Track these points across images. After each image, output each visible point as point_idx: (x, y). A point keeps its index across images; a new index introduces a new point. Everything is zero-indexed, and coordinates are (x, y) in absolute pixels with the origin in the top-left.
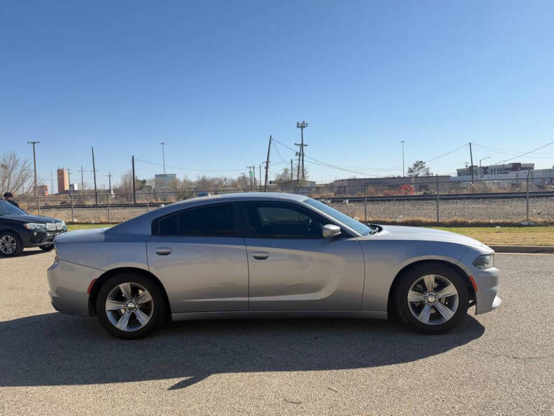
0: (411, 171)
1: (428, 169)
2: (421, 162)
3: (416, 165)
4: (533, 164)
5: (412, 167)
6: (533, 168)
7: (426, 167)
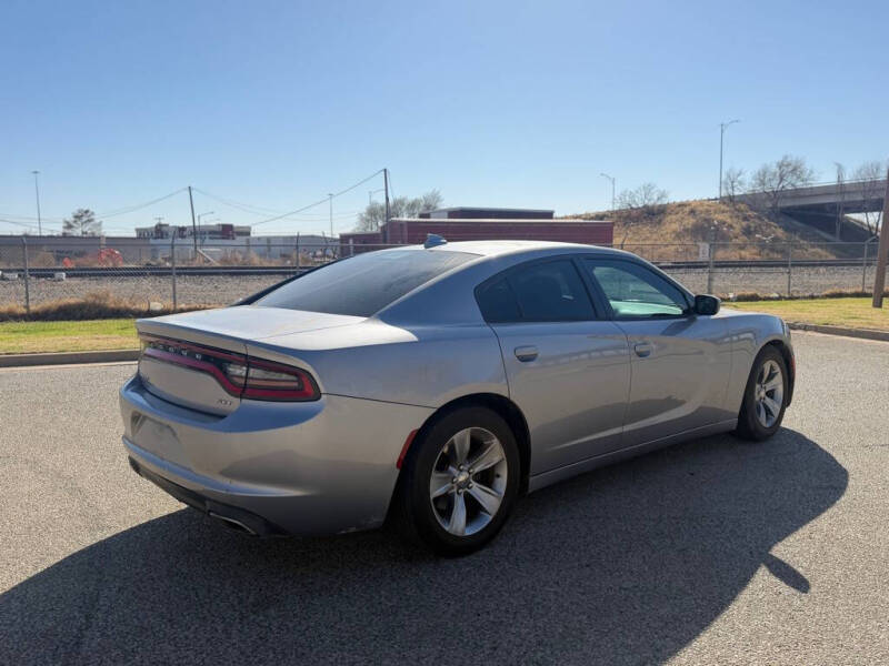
0: (69, 226)
1: (100, 224)
2: (87, 212)
3: (77, 217)
4: (249, 228)
5: (70, 219)
6: (248, 234)
7: (97, 221)
